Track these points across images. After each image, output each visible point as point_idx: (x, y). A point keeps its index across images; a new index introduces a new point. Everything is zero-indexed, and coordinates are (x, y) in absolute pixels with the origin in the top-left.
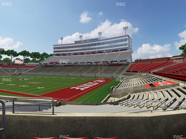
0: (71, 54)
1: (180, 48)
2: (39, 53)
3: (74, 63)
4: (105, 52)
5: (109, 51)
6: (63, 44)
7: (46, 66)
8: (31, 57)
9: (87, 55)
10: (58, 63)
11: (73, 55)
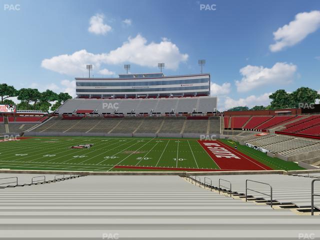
0: (112, 97)
1: (271, 97)
2: (37, 90)
3: (128, 113)
4: (172, 95)
5: (179, 95)
6: (91, 77)
7: (66, 117)
8: (19, 99)
9: (141, 99)
10: (95, 112)
11: (115, 98)
